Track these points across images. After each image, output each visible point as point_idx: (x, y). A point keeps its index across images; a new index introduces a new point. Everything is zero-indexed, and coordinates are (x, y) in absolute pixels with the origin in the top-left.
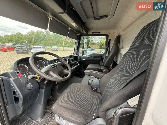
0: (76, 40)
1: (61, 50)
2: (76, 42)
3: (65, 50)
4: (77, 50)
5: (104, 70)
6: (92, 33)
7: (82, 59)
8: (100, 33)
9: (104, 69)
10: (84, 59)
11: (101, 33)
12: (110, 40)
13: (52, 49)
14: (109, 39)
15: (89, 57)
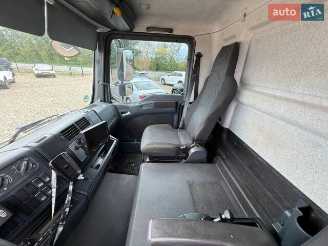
0: (95, 50)
1: (63, 74)
2: (97, 58)
3: (76, 75)
4: (104, 86)
5: (192, 151)
6: (148, 28)
7: (122, 113)
8: (171, 30)
9: (193, 147)
10: (129, 113)
11: (175, 33)
12: (199, 56)
13: (36, 72)
14: (196, 53)
15: (141, 106)
